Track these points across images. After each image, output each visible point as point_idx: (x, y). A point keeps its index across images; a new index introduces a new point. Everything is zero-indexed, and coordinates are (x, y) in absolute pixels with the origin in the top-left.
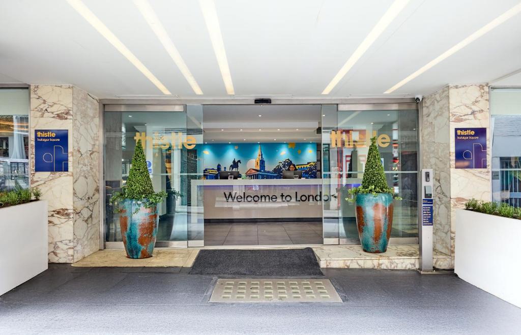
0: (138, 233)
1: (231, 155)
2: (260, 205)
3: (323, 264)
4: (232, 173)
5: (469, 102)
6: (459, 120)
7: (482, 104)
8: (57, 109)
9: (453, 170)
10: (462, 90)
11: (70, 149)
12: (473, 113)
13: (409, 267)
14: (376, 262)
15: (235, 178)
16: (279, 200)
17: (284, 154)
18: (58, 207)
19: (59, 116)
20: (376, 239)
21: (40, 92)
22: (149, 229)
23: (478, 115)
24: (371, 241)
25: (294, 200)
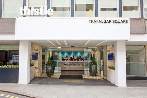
0: (49, 72)
1: (66, 54)
2: (73, 67)
3: (83, 78)
4: (66, 59)
5: (110, 48)
6: (108, 51)
7: (113, 49)
8: (36, 49)
9: (107, 61)
10: (109, 46)
11: (38, 56)
12: (111, 50)
13: (99, 78)
14: (93, 78)
15: (67, 60)
16: (77, 65)
17: (79, 54)
18: (36, 66)
19: (36, 50)
20: (94, 73)
21: (33, 46)
22: (51, 71)
23: (112, 51)
24: (93, 74)
25: (80, 65)
